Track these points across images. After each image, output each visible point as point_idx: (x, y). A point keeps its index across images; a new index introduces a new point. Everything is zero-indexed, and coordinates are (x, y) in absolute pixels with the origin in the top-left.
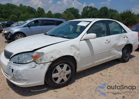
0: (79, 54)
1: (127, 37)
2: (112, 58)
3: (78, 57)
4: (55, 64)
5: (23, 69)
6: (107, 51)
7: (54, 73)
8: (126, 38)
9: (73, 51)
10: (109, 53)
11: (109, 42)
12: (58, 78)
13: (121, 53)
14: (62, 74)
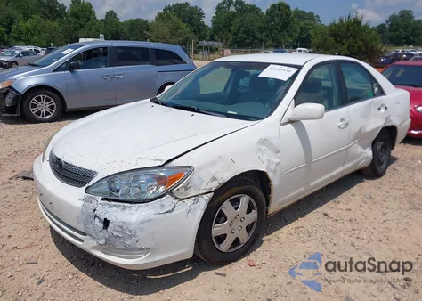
0: (278, 164)
1: (386, 108)
2: (350, 168)
3: (275, 172)
4: (220, 199)
5: (141, 219)
6: (341, 151)
7: (217, 222)
8: (383, 110)
9: (265, 158)
10: (345, 155)
11: (347, 125)
12: (226, 235)
13: (370, 153)
14: (237, 224)
